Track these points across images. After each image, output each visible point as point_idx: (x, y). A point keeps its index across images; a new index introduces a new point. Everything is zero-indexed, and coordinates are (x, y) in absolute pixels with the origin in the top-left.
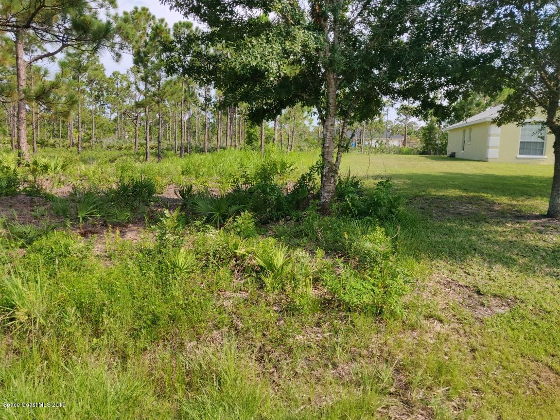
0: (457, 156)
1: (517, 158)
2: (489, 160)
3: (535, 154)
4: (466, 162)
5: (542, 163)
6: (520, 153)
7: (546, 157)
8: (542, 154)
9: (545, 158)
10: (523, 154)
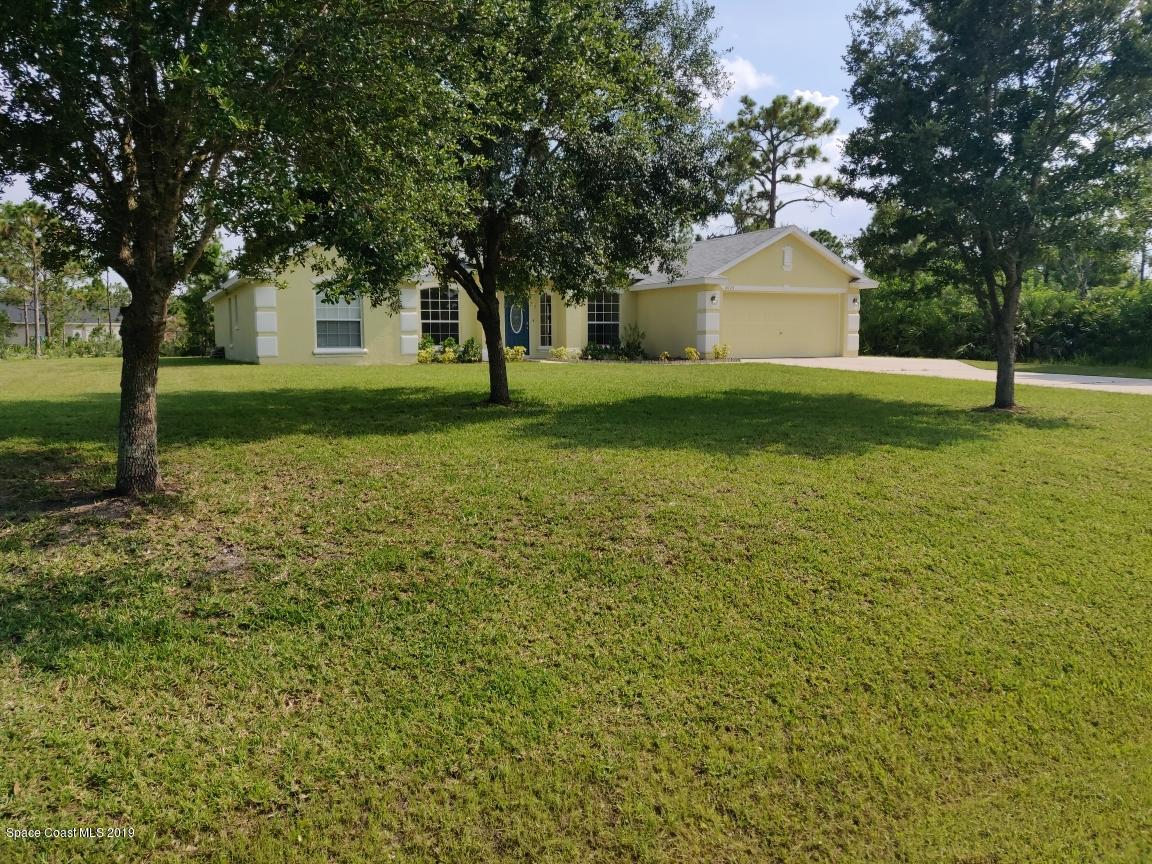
0: (229, 355)
1: (314, 354)
2: (260, 360)
3: (348, 345)
4: (237, 366)
5: (360, 363)
6: (319, 346)
7: (365, 350)
8: (359, 344)
9: (365, 353)
10: (325, 346)
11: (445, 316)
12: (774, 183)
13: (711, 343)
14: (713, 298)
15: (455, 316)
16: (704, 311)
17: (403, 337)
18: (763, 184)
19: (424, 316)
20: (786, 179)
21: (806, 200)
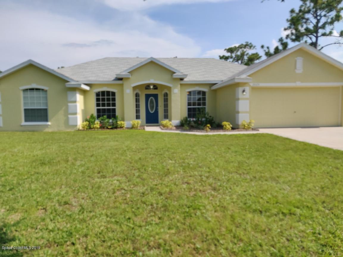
3: (41, 121)
5: (46, 130)
8: (46, 120)
9: (50, 125)
10: (29, 121)
11: (109, 105)
12: (317, 37)
13: (243, 119)
14: (244, 91)
15: (114, 105)
16: (238, 99)
17: (70, 116)
18: (311, 38)
19: (98, 105)
20: (324, 35)
21: (335, 43)
